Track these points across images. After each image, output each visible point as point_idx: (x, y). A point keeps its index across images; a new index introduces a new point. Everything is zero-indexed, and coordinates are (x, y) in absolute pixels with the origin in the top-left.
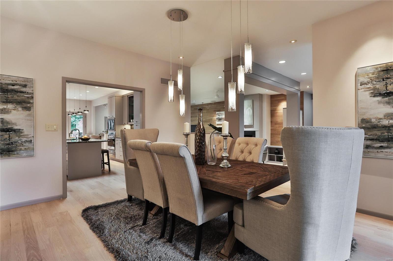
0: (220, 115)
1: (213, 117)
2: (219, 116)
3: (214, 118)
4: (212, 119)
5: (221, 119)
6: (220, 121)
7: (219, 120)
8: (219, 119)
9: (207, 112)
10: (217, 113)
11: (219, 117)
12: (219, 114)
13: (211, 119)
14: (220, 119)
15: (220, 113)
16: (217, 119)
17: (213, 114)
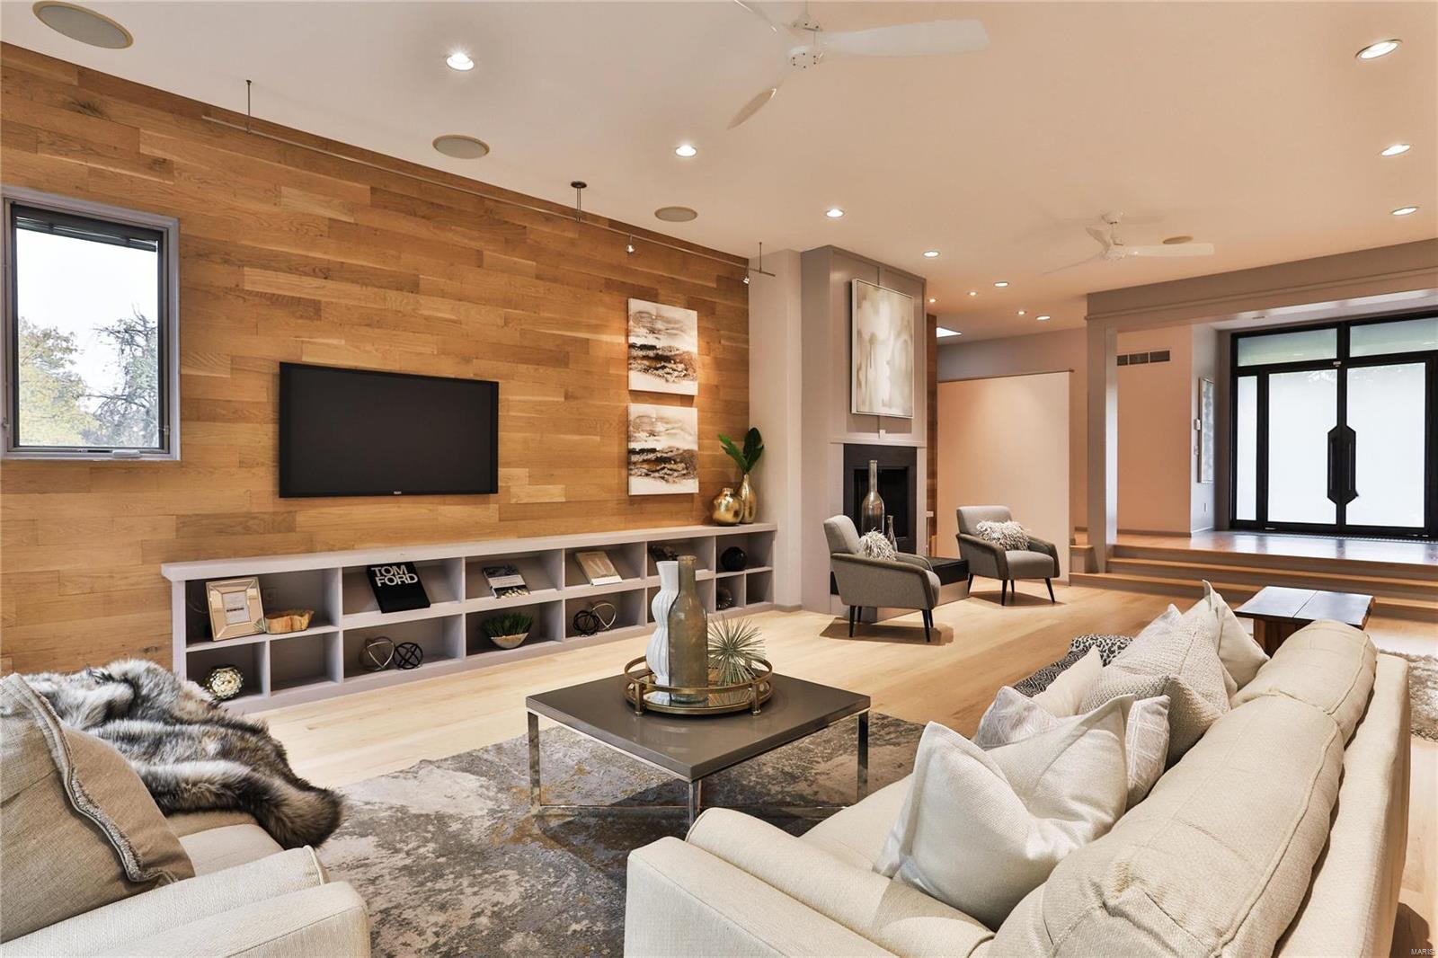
0: (659, 325)
1: (597, 328)
2: (652, 331)
3: (605, 338)
4: (587, 340)
5: (667, 359)
6: (661, 372)
7: (653, 364)
8: (651, 353)
9: (538, 277)
10: (636, 305)
11: (650, 341)
12: (652, 321)
13: (575, 340)
14: (658, 358)
15: (659, 317)
16: (641, 353)
17: (601, 310)
